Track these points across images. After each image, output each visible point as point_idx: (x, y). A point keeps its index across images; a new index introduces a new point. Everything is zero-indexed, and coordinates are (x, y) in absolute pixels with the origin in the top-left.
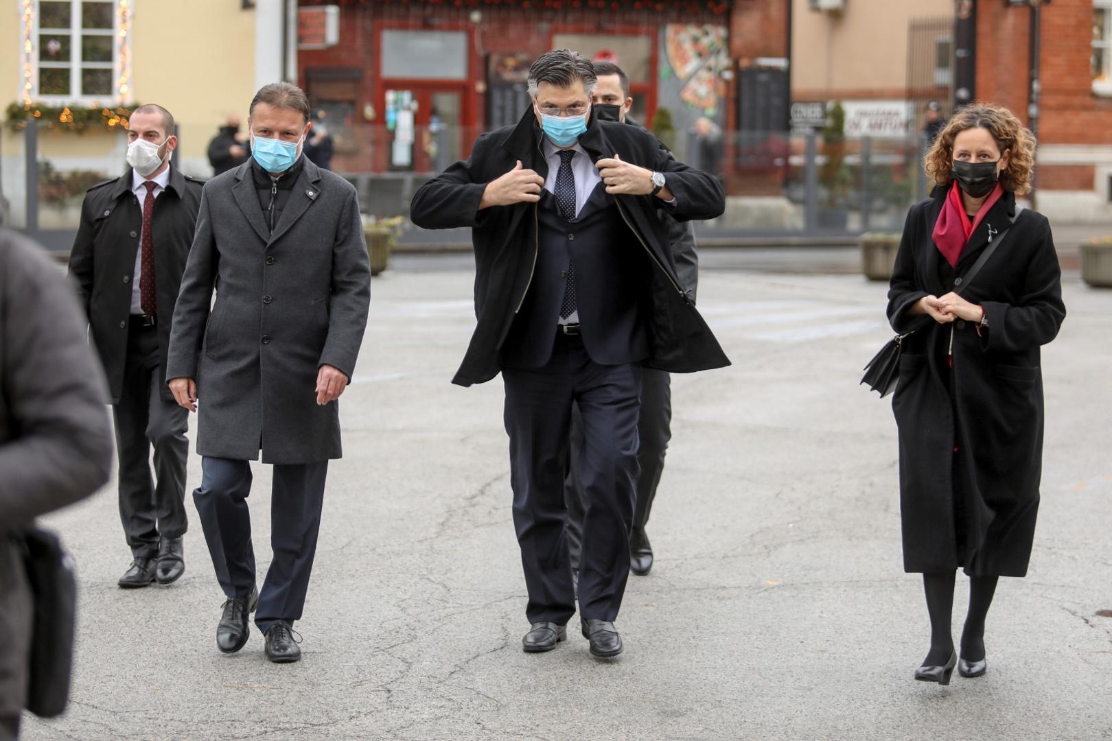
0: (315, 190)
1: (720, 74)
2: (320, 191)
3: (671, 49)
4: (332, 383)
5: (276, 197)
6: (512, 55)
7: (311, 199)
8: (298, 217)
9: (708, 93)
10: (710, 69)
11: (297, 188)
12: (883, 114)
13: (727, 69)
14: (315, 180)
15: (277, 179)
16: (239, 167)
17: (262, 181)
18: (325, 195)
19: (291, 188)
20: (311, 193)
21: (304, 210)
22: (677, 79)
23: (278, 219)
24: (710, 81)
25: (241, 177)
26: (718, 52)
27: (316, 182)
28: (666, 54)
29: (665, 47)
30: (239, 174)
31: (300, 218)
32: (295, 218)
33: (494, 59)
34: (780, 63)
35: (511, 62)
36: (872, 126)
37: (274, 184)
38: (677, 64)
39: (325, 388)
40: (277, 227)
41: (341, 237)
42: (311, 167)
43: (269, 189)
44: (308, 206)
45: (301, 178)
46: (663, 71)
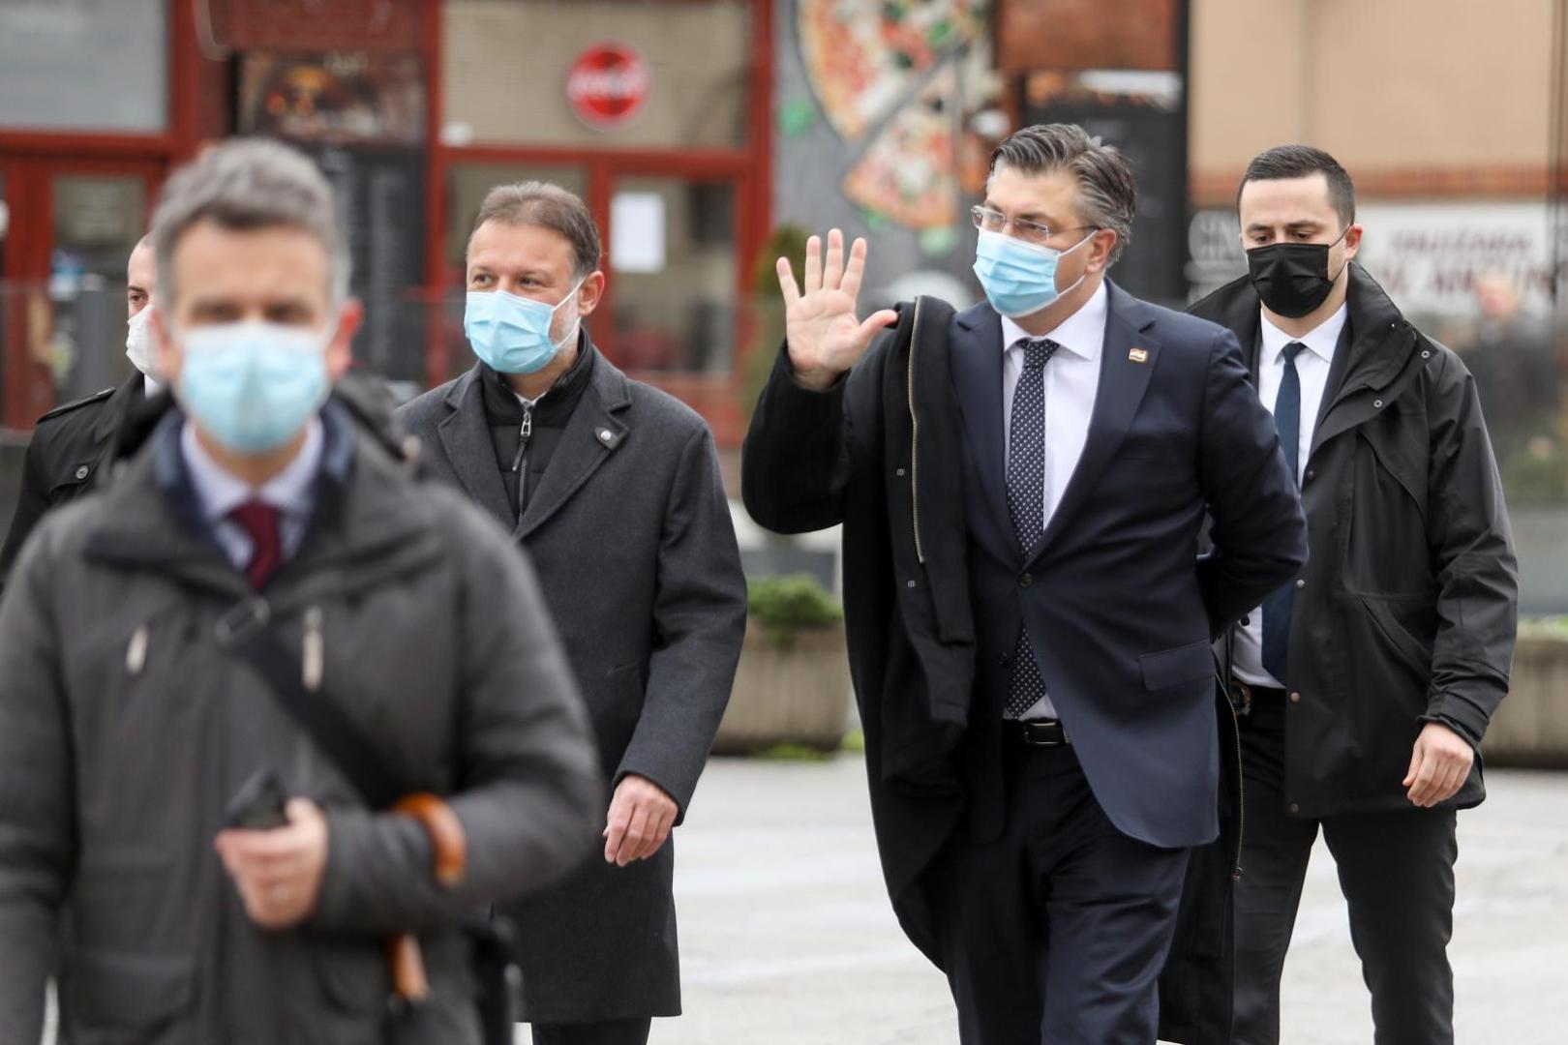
0: (615, 428)
1: (967, 122)
2: (627, 428)
3: (814, 42)
4: (640, 816)
5: (529, 442)
6: (313, 59)
7: (605, 448)
8: (576, 486)
9: (934, 179)
10: (937, 106)
11: (575, 424)
12: (1480, 243)
13: (991, 105)
14: (615, 406)
15: (534, 403)
16: (456, 380)
17: (499, 408)
18: (638, 439)
19: (562, 424)
20: (606, 435)
21: (590, 472)
22: (837, 136)
23: (534, 489)
24: (936, 143)
25: (457, 402)
26: (963, 51)
27: (621, 411)
28: (800, 58)
29: (796, 37)
30: (454, 396)
31: (582, 487)
32: (570, 487)
33: (256, 70)
34: (1157, 86)
35: (308, 82)
36: (1440, 283)
37: (527, 414)
38: (833, 91)
39: (623, 824)
40: (530, 506)
41: (675, 529)
42: (609, 375)
43: (514, 424)
44: (599, 462)
45: (585, 403)
46: (791, 111)
